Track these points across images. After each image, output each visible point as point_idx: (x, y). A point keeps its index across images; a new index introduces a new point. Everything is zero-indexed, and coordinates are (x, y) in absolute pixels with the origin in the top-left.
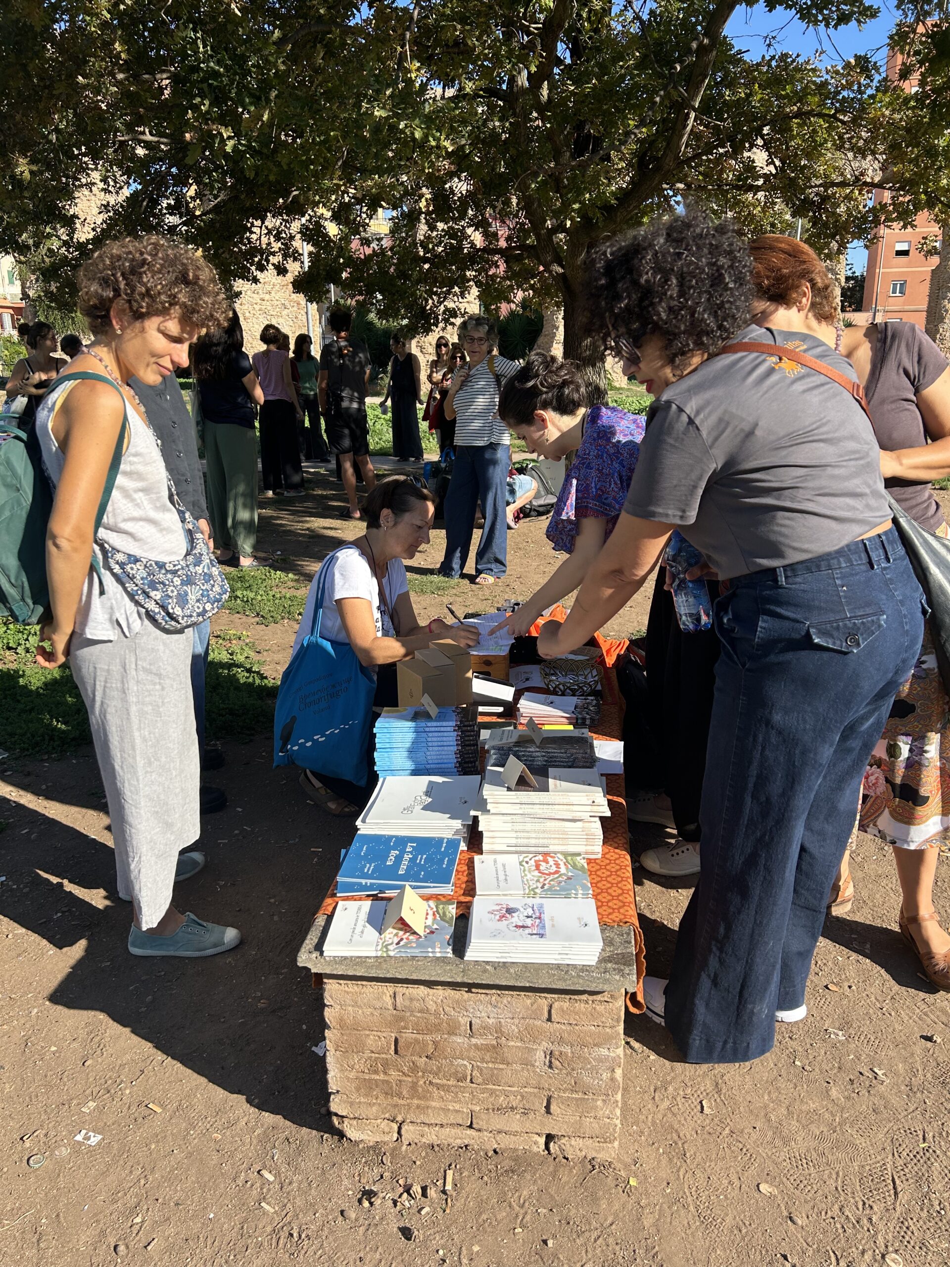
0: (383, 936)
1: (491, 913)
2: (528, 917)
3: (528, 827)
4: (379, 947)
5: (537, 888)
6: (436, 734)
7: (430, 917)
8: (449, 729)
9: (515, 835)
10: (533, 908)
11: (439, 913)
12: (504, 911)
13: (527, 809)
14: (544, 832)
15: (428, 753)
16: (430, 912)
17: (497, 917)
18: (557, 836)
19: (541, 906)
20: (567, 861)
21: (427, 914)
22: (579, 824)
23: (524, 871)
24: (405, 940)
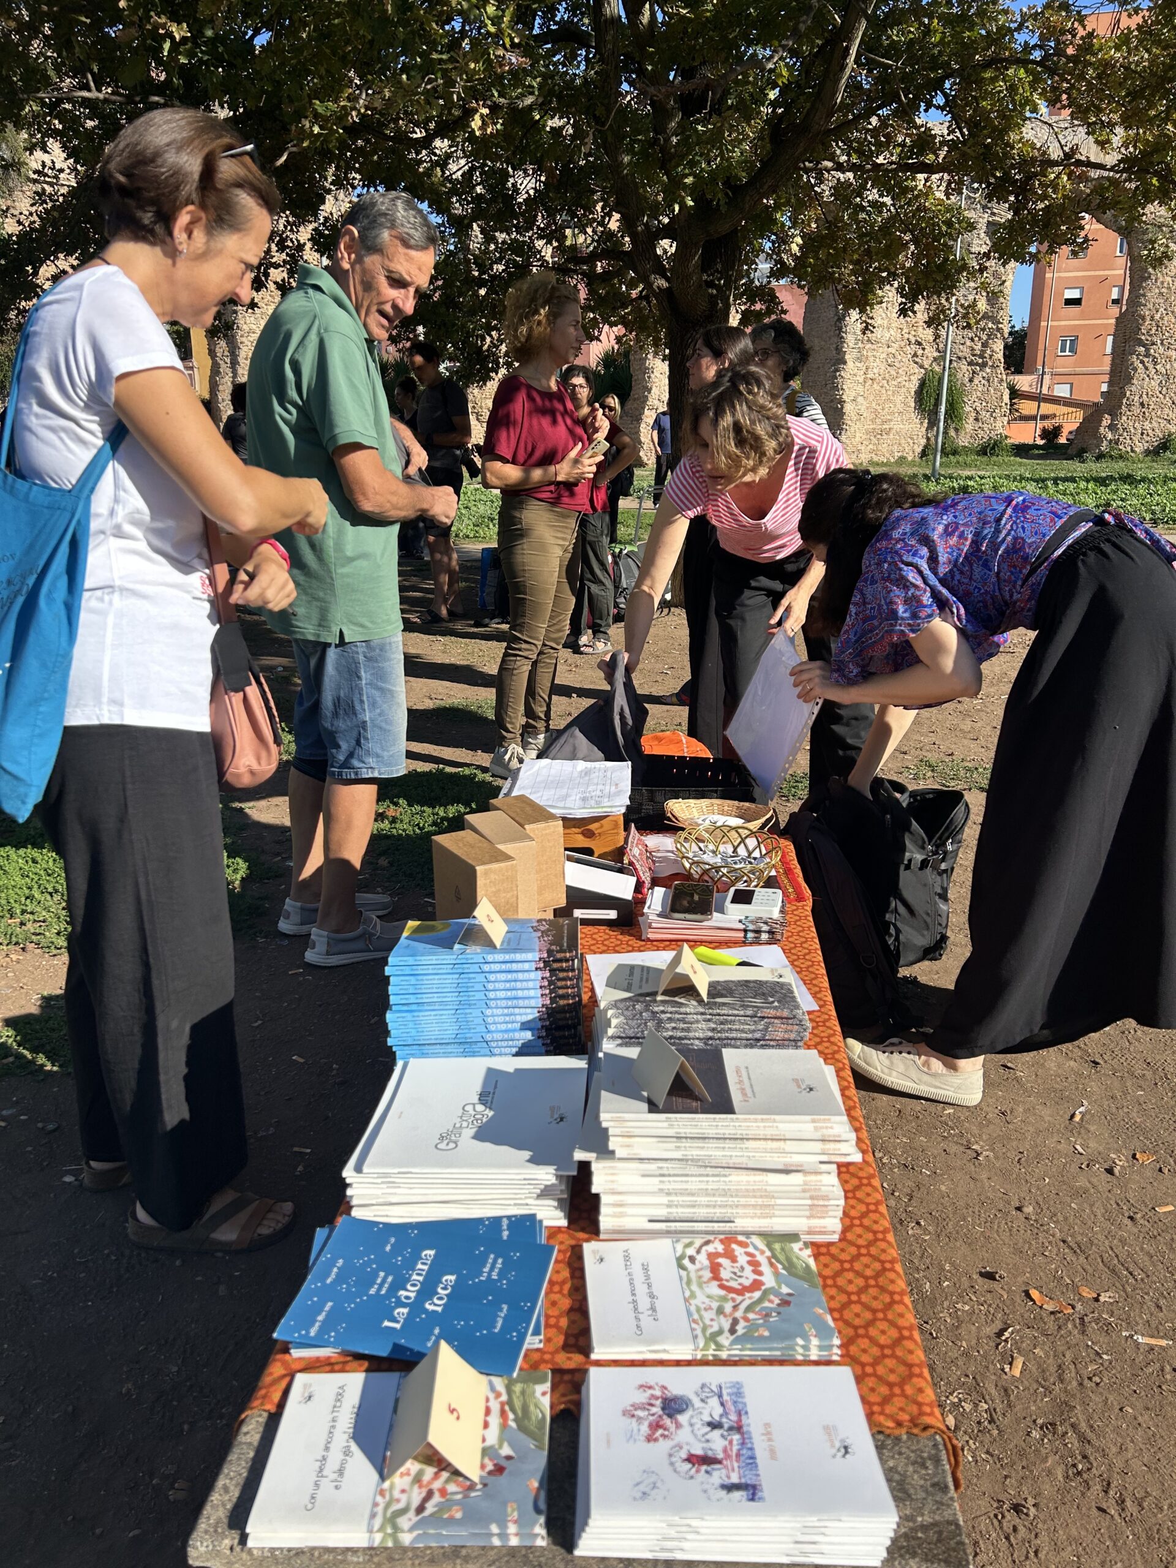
0: (386, 1485)
1: (629, 1414)
2: (714, 1425)
3: (694, 1184)
4: (378, 1522)
5: (720, 1332)
6: (503, 976)
7: (495, 1420)
8: (526, 966)
9: (665, 1200)
10: (720, 1396)
11: (513, 1410)
12: (657, 1410)
13: (694, 1151)
14: (725, 1193)
15: (488, 1012)
16: (495, 1406)
17: (645, 1429)
18: (752, 1201)
19: (738, 1391)
20: (774, 1256)
21: (488, 1411)
22: (796, 1179)
23: (689, 1282)
24: (437, 1498)
